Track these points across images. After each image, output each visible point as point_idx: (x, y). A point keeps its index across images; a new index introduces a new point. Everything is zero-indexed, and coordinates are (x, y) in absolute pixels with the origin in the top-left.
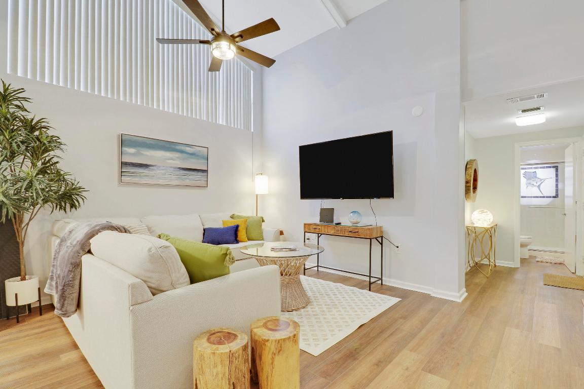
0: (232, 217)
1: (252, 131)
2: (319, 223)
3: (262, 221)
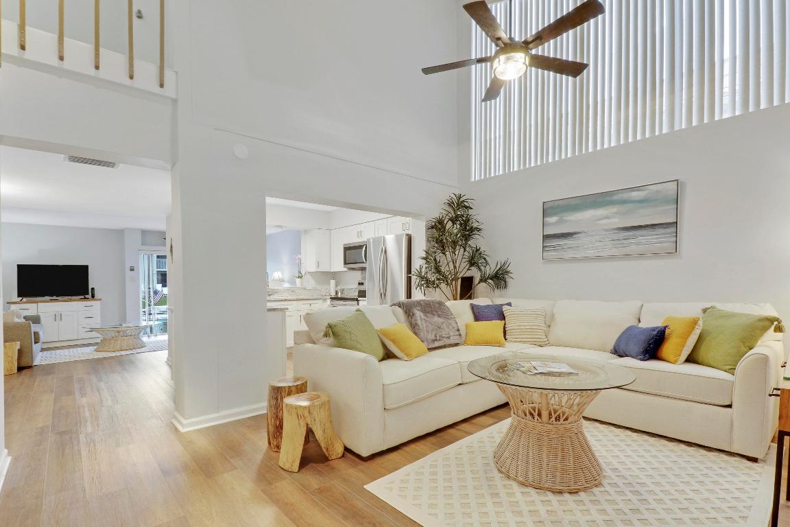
0: (706, 311)
3: (773, 327)
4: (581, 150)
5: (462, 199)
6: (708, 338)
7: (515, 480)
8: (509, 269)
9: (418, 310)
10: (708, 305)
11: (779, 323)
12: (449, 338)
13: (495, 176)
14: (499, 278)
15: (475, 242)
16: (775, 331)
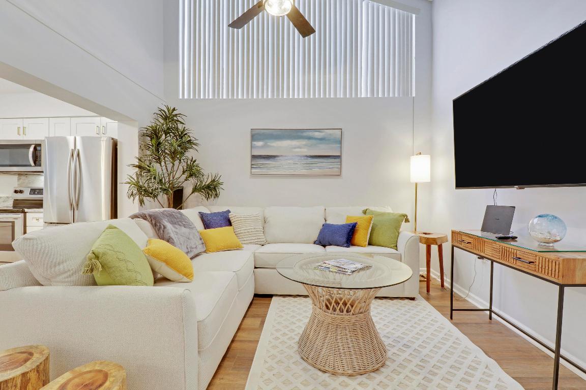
0: (365, 212)
1: (414, 95)
2: (479, 234)
3: (404, 220)
4: (278, 95)
5: (175, 113)
6: (376, 228)
7: (343, 374)
8: (221, 181)
9: (166, 221)
10: (365, 208)
11: (407, 217)
12: (196, 248)
13: (204, 99)
14: (211, 189)
15: (190, 154)
16: (405, 222)
